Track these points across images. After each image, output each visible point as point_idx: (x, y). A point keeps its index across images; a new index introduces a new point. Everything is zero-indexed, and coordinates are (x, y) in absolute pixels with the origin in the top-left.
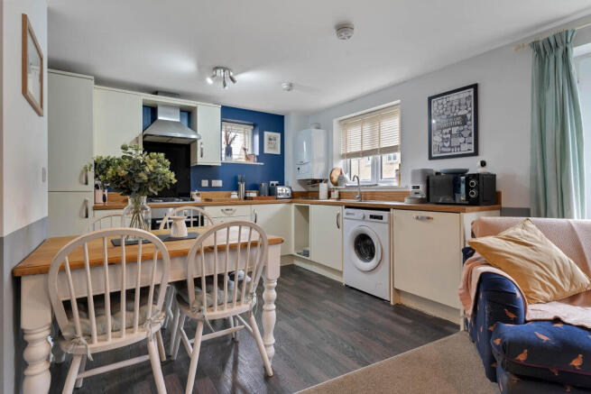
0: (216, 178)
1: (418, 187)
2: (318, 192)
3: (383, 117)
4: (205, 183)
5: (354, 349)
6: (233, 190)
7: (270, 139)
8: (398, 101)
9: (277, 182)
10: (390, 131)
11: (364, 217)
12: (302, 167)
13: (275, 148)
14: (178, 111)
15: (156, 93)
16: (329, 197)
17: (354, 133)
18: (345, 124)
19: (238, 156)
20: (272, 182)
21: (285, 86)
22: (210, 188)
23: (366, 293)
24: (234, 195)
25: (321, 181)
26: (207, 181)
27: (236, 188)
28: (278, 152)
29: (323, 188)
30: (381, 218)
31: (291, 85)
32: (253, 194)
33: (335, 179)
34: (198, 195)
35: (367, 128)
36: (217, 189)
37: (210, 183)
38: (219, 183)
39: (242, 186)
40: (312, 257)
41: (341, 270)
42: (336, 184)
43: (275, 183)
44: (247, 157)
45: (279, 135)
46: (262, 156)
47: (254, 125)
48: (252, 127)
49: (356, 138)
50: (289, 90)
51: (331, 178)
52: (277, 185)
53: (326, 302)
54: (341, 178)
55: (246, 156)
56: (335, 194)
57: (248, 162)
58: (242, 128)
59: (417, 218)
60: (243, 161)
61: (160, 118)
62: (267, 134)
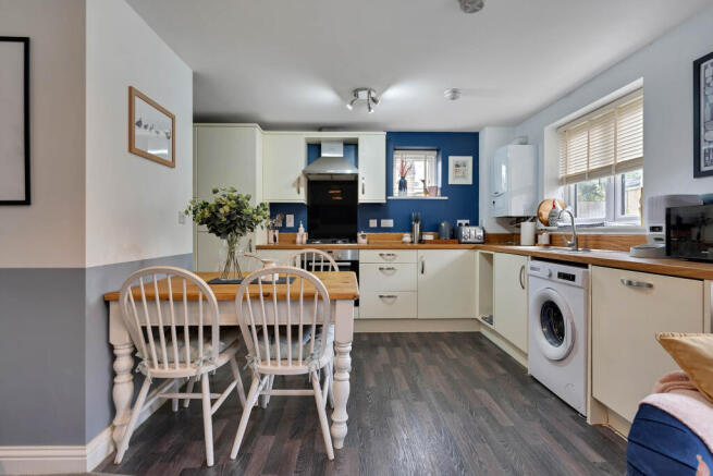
0: (386, 218)
1: (660, 229)
2: (519, 235)
3: (621, 111)
4: (373, 223)
5: (461, 466)
6: (405, 232)
7: (457, 166)
8: (639, 82)
9: (468, 221)
10: (631, 134)
11: (550, 275)
12: (498, 200)
13: (464, 177)
14: (342, 145)
15: (320, 128)
16: (536, 241)
17: (578, 143)
18: (565, 131)
19: (415, 190)
20: (459, 221)
21: (448, 94)
22: (379, 229)
23: (555, 395)
24: (407, 238)
25: (525, 219)
26: (376, 221)
27: (411, 230)
28: (469, 181)
29: (527, 229)
30: (572, 278)
31: (455, 92)
32: (429, 237)
33: (545, 215)
34: (363, 236)
35: (596, 133)
36: (387, 230)
37: (379, 223)
38: (389, 223)
39: (417, 227)
40: (496, 326)
41: (525, 351)
42: (547, 224)
43: (464, 222)
44: (426, 192)
45: (469, 160)
46: (446, 188)
47: (438, 150)
48: (436, 153)
49: (581, 152)
50: (453, 99)
51: (539, 215)
52: (467, 225)
53: (480, 392)
54: (554, 215)
55: (425, 189)
56: (544, 239)
57: (428, 197)
58: (422, 154)
59: (630, 283)
60: (423, 196)
61: (323, 155)
62: (452, 160)
